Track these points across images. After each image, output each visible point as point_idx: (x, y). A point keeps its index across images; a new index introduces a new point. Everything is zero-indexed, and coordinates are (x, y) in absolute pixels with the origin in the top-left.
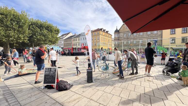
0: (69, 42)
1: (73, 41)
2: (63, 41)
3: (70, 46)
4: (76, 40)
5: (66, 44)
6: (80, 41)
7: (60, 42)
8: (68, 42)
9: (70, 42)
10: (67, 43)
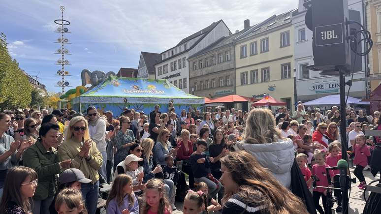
0: (218, 68)
1: (243, 56)
2: (184, 66)
3: (225, 86)
4: (265, 50)
5: (205, 78)
6: (289, 51)
7: (174, 73)
8: (210, 69)
9: (225, 66)
10: (204, 72)
